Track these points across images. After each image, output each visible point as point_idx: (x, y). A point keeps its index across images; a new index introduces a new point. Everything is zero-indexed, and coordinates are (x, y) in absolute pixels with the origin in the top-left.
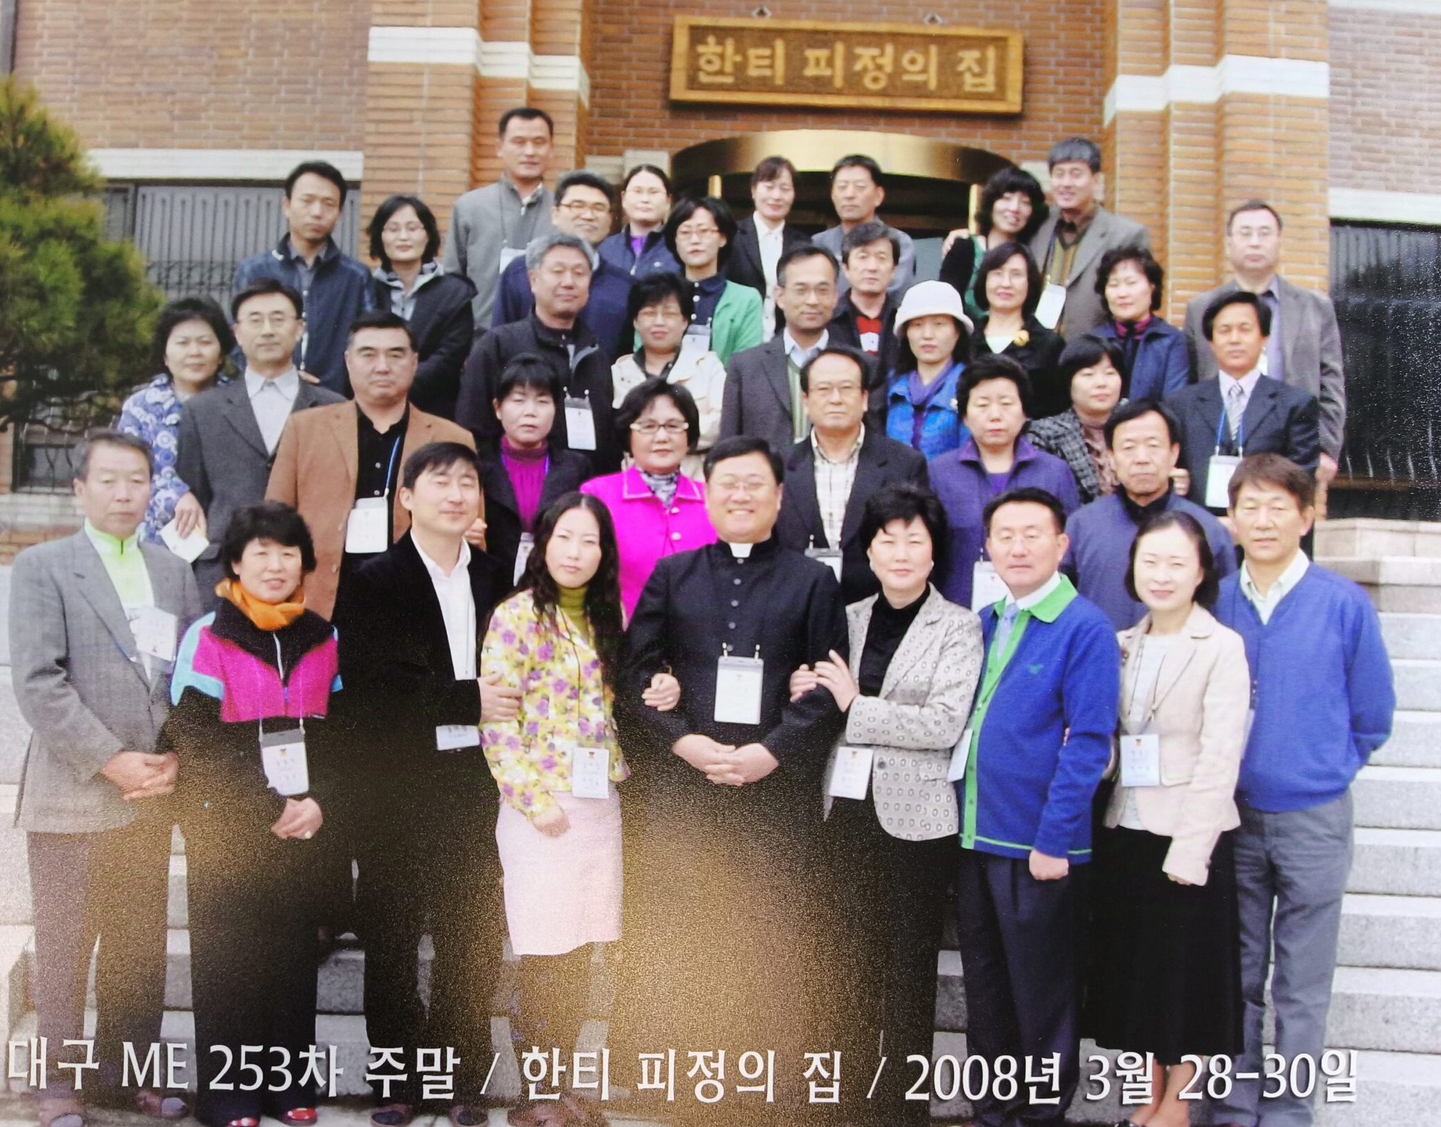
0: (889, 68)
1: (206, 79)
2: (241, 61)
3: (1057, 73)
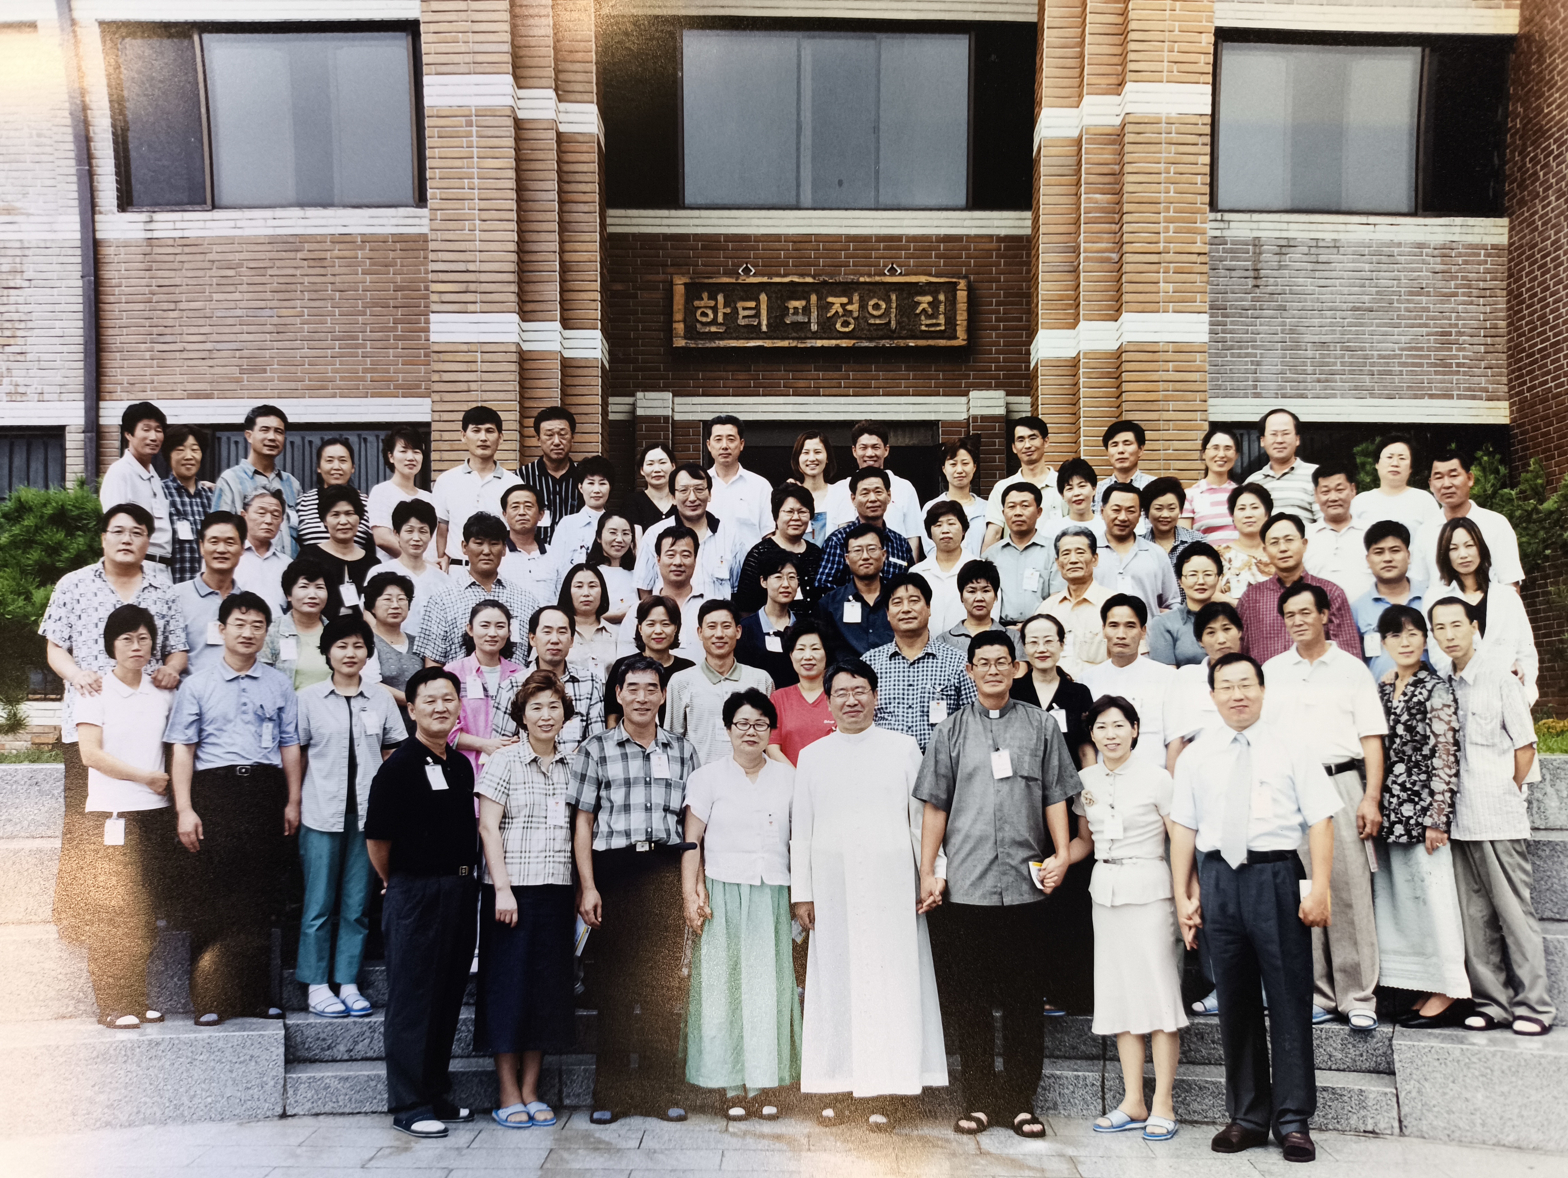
0: (856, 314)
1: (268, 336)
2: (298, 320)
3: (998, 312)
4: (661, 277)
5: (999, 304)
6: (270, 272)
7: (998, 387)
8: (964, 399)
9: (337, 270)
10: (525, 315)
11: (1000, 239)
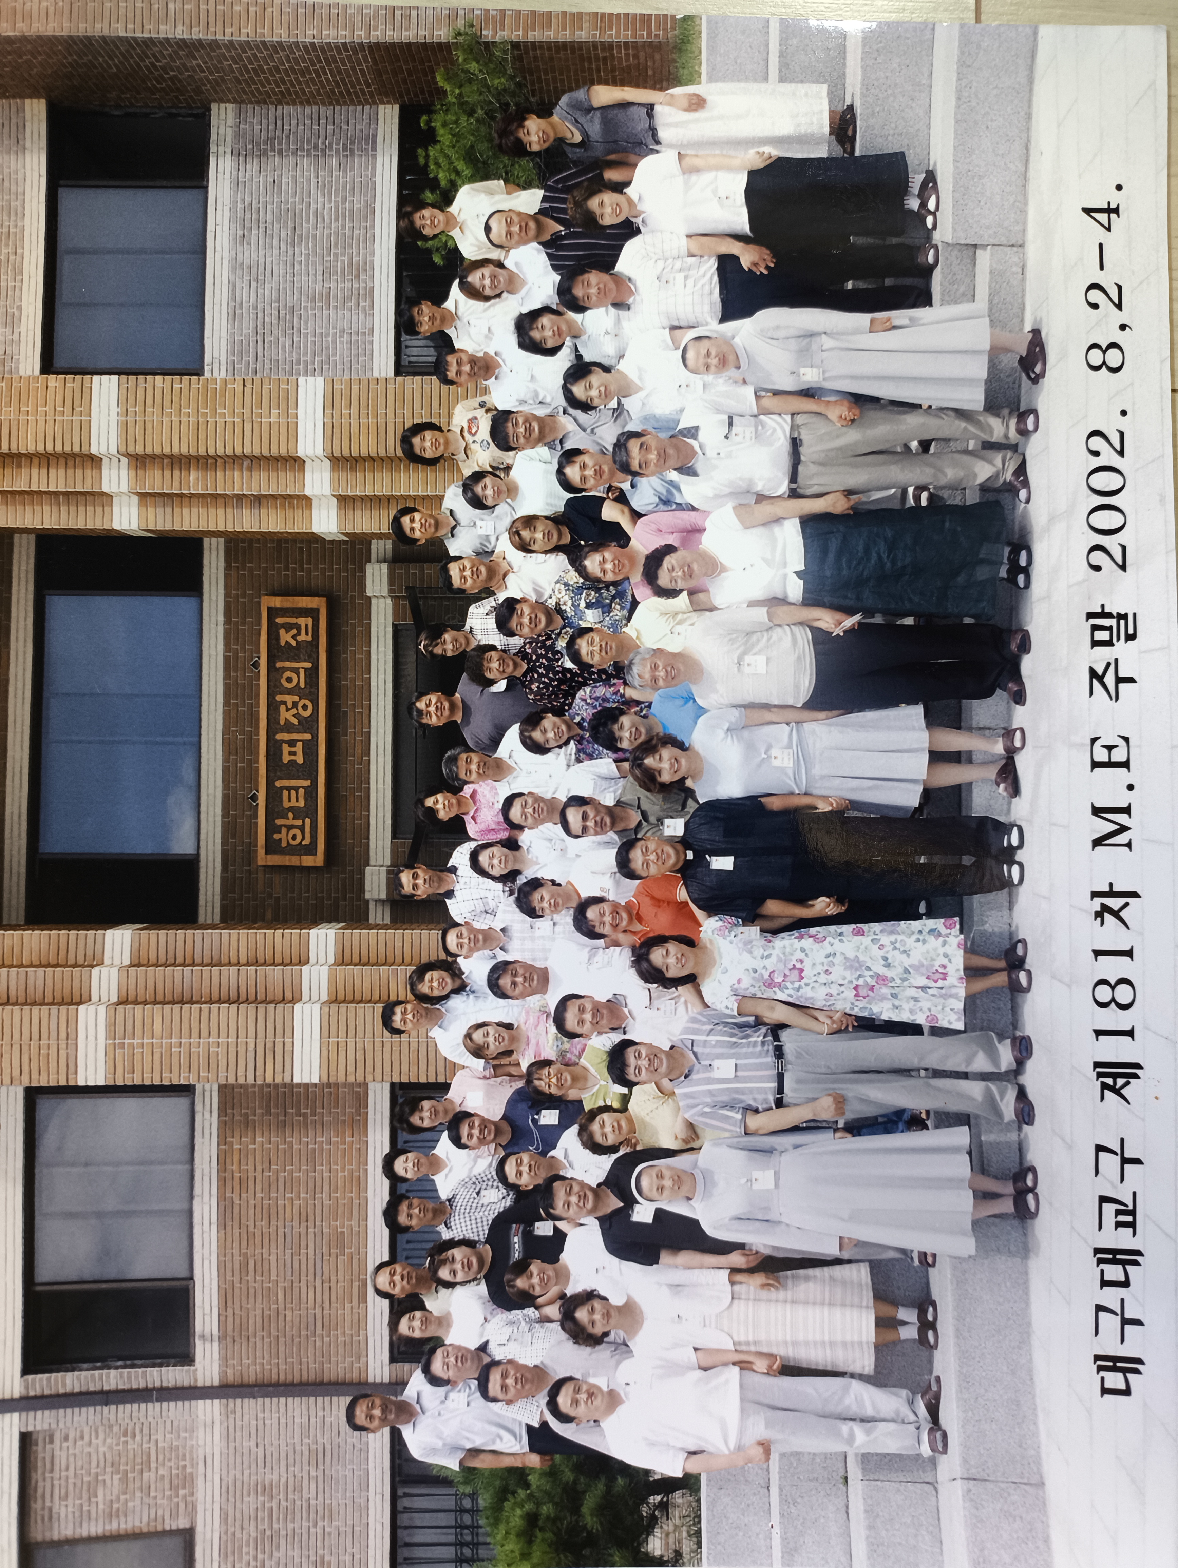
0: (296, 698)
1: (311, 1230)
2: (296, 1202)
3: (294, 569)
4: (260, 875)
5: (287, 568)
6: (251, 1229)
7: (363, 571)
8: (374, 601)
9: (251, 1167)
10: (295, 999)
11: (228, 567)
